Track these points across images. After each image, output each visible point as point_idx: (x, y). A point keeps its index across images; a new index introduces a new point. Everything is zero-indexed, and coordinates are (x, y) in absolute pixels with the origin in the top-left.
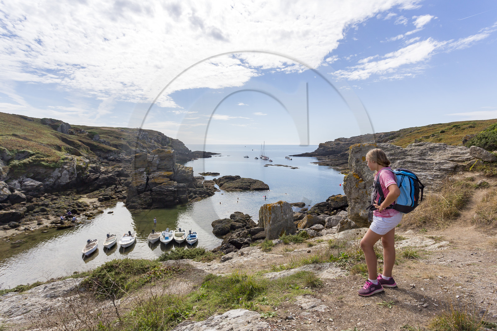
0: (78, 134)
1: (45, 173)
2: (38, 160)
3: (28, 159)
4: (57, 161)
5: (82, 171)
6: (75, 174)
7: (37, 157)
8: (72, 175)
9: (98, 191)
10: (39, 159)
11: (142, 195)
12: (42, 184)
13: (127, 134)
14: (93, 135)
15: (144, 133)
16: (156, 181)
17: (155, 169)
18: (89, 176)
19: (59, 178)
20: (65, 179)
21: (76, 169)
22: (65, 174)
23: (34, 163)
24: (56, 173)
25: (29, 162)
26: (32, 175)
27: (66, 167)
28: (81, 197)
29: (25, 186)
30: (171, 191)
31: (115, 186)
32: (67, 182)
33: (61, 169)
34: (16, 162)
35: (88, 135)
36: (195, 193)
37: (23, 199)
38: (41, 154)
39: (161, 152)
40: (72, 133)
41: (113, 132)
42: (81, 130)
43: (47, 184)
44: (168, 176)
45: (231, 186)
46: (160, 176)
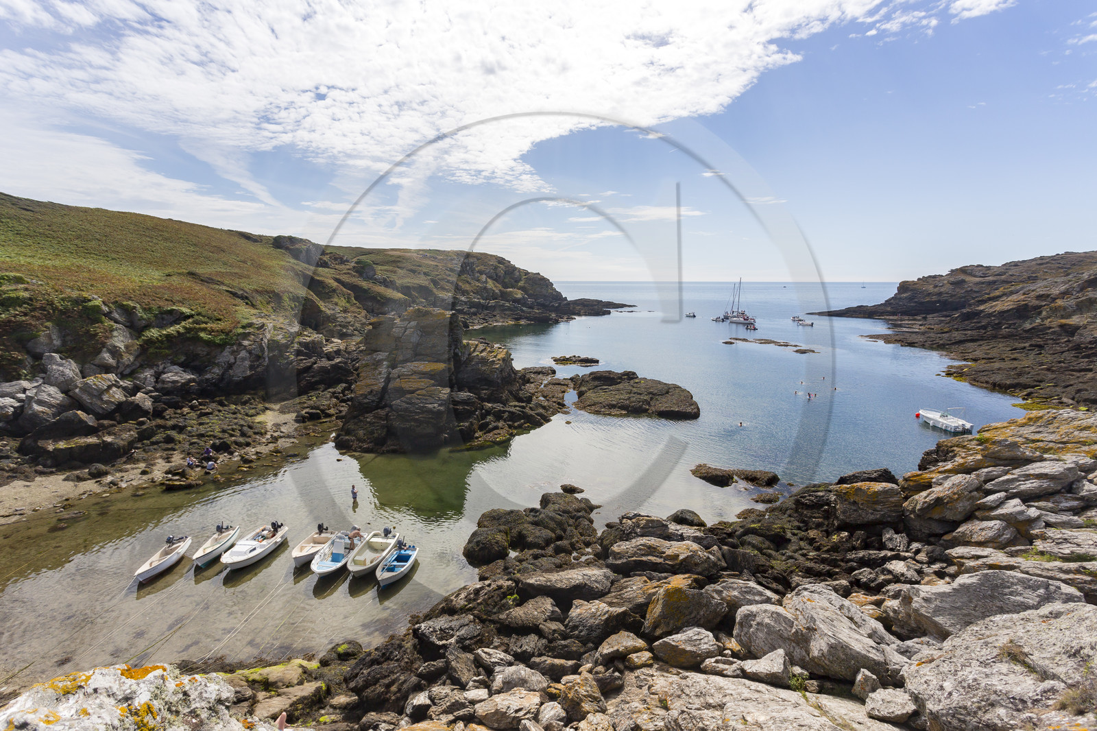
0: (337, 267)
1: (208, 354)
2: (195, 328)
3: (178, 326)
4: (231, 331)
5: (280, 351)
6: (264, 358)
7: (194, 322)
8: (258, 360)
9: (306, 397)
10: (198, 326)
11: (369, 418)
12: (194, 379)
14: (364, 268)
16: (403, 386)
17: (408, 356)
18: (291, 363)
19: (230, 366)
20: (242, 370)
21: (268, 347)
22: (243, 359)
23: (188, 335)
24: (226, 356)
25: (178, 332)
26: (183, 358)
27: (246, 343)
28: (267, 409)
29: (164, 382)
30: (430, 411)
32: (245, 375)
33: (235, 348)
34: (154, 333)
35: (354, 267)
36: (498, 416)
37: (145, 413)
38: (204, 316)
39: (424, 316)
40: (325, 265)
41: (409, 259)
42: (342, 257)
43: (207, 379)
44: (433, 373)
45: (601, 400)
46: (415, 373)
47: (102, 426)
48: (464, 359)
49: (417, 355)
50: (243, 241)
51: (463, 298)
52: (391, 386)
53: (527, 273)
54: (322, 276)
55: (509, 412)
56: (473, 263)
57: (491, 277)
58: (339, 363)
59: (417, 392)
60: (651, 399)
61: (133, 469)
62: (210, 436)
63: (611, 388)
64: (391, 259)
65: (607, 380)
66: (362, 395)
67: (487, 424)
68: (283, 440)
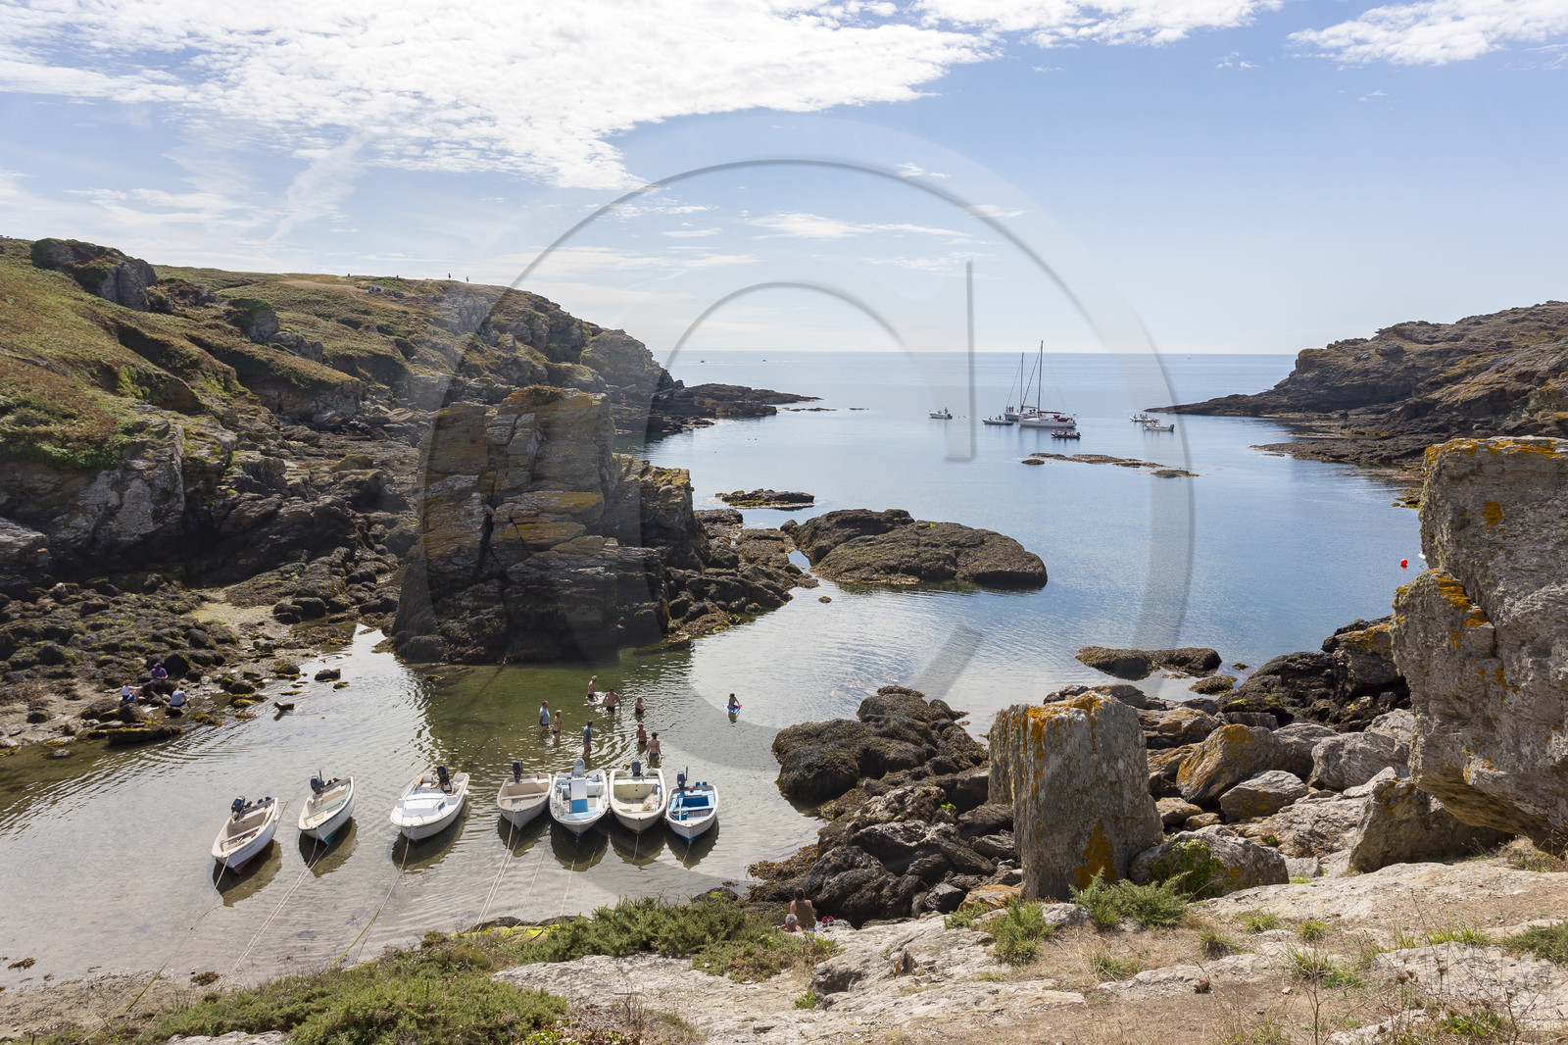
0: (188, 311)
1: (54, 490)
2: (25, 433)
4: (105, 440)
5: (207, 481)
6: (178, 496)
7: (21, 421)
8: (166, 501)
9: (276, 574)
10: (29, 429)
11: (466, 599)
12: (42, 539)
13: (395, 307)
14: (249, 314)
15: (468, 302)
16: (525, 537)
17: (520, 481)
18: (234, 505)
19: (111, 513)
20: (137, 521)
21: (183, 473)
22: (138, 497)
23: (12, 448)
24: (101, 491)
27: (140, 464)
28: (203, 599)
30: (591, 581)
31: (344, 550)
32: (143, 532)
33: (118, 474)
35: (229, 313)
36: (699, 591)
38: (39, 409)
39: (548, 402)
40: (160, 306)
41: (336, 298)
42: (197, 293)
43: (64, 541)
44: (577, 511)
45: (868, 558)
46: (544, 511)
49: (539, 479)
51: (472, 382)
52: (496, 537)
53: (596, 330)
54: (161, 331)
55: (717, 583)
56: (483, 308)
57: (522, 339)
58: (332, 504)
59: (558, 547)
60: (957, 554)
61: (7, 713)
62: (130, 649)
63: (880, 537)
65: (861, 524)
66: (441, 557)
67: (685, 605)
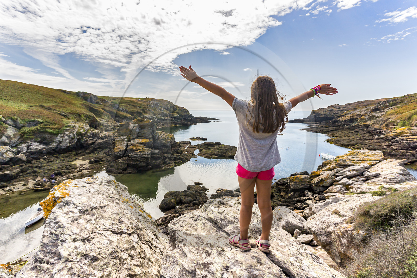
0: (103, 104)
1: (50, 138)
3: (37, 127)
4: (60, 128)
5: (82, 136)
6: (75, 139)
7: (44, 125)
8: (72, 140)
9: (93, 154)
10: (46, 126)
11: (120, 161)
12: (44, 148)
13: (142, 103)
14: (114, 104)
16: (133, 148)
17: (135, 137)
18: (86, 141)
19: (60, 142)
20: (66, 143)
21: (77, 135)
22: (66, 139)
23: (42, 130)
24: (59, 138)
25: (37, 129)
26: (39, 139)
28: (77, 159)
29: (31, 149)
30: (144, 157)
32: (67, 146)
33: (62, 135)
34: (26, 129)
35: (110, 104)
37: (23, 162)
38: (49, 123)
39: (141, 122)
43: (50, 148)
44: (145, 143)
45: (208, 152)
46: (138, 143)
47: (4, 167)
48: (156, 138)
49: (138, 136)
50: (63, 93)
51: (155, 117)
52: (128, 148)
53: (179, 107)
54: (97, 108)
55: (174, 157)
56: (158, 103)
57: (165, 108)
58: (107, 140)
59: (139, 150)
60: (226, 151)
61: (19, 184)
62: (53, 170)
63: (212, 148)
64: (125, 101)
65: (210, 145)
66: (117, 152)
67: (166, 162)
68: (84, 170)
